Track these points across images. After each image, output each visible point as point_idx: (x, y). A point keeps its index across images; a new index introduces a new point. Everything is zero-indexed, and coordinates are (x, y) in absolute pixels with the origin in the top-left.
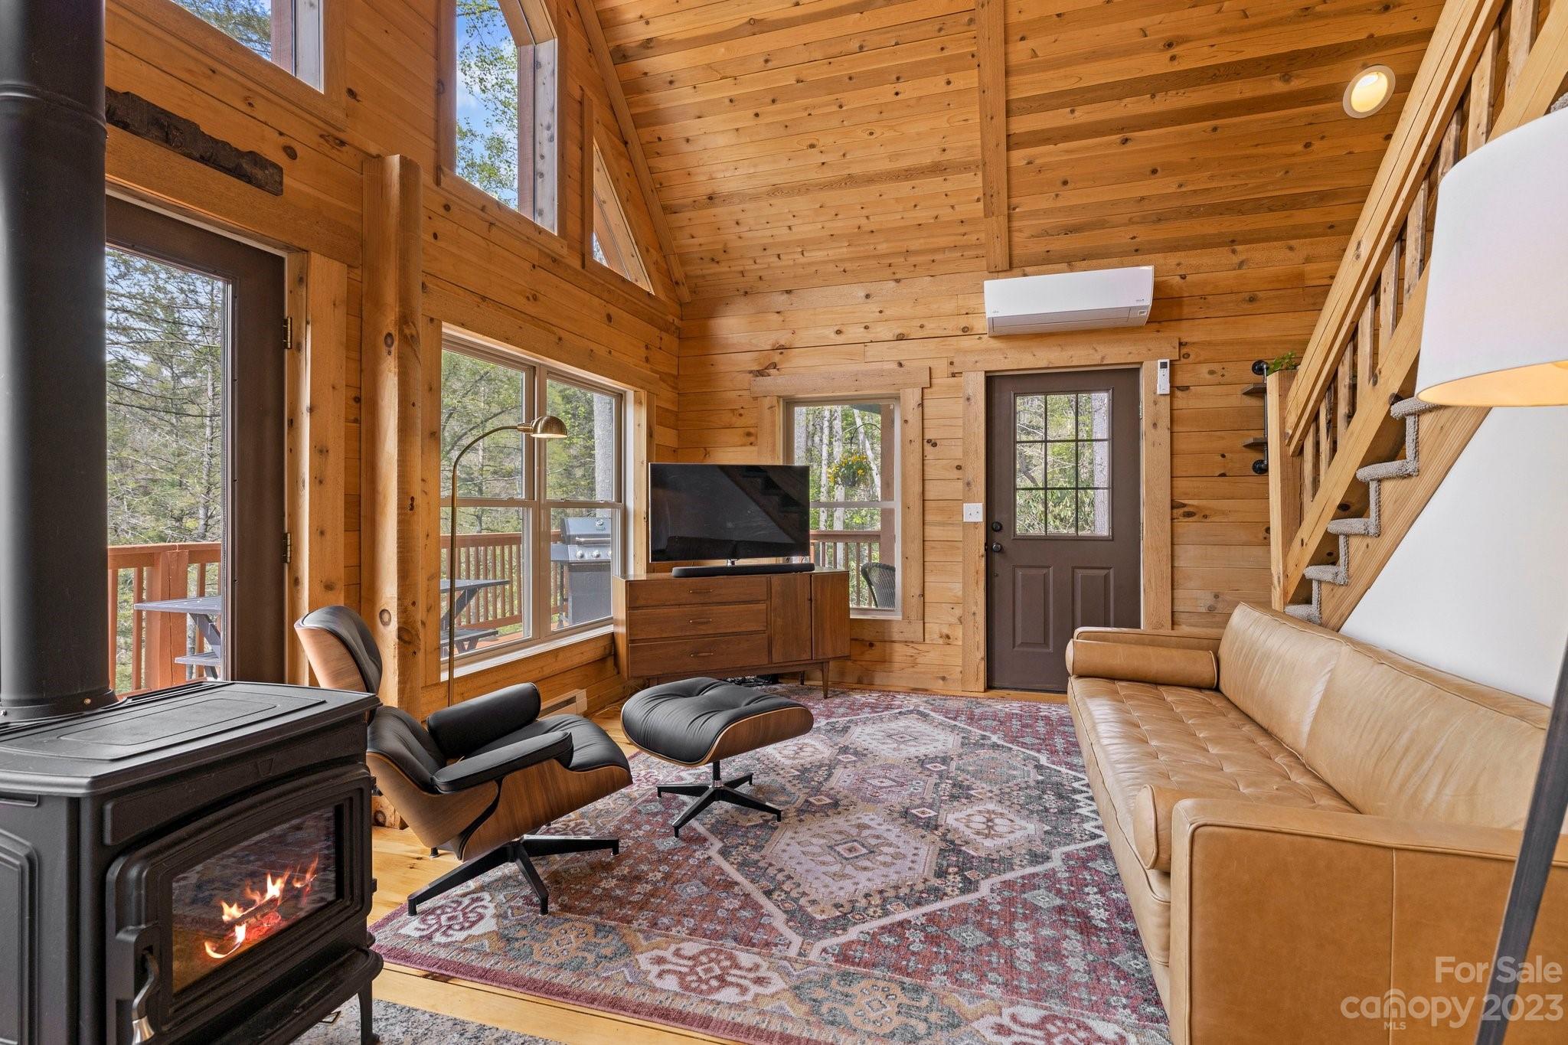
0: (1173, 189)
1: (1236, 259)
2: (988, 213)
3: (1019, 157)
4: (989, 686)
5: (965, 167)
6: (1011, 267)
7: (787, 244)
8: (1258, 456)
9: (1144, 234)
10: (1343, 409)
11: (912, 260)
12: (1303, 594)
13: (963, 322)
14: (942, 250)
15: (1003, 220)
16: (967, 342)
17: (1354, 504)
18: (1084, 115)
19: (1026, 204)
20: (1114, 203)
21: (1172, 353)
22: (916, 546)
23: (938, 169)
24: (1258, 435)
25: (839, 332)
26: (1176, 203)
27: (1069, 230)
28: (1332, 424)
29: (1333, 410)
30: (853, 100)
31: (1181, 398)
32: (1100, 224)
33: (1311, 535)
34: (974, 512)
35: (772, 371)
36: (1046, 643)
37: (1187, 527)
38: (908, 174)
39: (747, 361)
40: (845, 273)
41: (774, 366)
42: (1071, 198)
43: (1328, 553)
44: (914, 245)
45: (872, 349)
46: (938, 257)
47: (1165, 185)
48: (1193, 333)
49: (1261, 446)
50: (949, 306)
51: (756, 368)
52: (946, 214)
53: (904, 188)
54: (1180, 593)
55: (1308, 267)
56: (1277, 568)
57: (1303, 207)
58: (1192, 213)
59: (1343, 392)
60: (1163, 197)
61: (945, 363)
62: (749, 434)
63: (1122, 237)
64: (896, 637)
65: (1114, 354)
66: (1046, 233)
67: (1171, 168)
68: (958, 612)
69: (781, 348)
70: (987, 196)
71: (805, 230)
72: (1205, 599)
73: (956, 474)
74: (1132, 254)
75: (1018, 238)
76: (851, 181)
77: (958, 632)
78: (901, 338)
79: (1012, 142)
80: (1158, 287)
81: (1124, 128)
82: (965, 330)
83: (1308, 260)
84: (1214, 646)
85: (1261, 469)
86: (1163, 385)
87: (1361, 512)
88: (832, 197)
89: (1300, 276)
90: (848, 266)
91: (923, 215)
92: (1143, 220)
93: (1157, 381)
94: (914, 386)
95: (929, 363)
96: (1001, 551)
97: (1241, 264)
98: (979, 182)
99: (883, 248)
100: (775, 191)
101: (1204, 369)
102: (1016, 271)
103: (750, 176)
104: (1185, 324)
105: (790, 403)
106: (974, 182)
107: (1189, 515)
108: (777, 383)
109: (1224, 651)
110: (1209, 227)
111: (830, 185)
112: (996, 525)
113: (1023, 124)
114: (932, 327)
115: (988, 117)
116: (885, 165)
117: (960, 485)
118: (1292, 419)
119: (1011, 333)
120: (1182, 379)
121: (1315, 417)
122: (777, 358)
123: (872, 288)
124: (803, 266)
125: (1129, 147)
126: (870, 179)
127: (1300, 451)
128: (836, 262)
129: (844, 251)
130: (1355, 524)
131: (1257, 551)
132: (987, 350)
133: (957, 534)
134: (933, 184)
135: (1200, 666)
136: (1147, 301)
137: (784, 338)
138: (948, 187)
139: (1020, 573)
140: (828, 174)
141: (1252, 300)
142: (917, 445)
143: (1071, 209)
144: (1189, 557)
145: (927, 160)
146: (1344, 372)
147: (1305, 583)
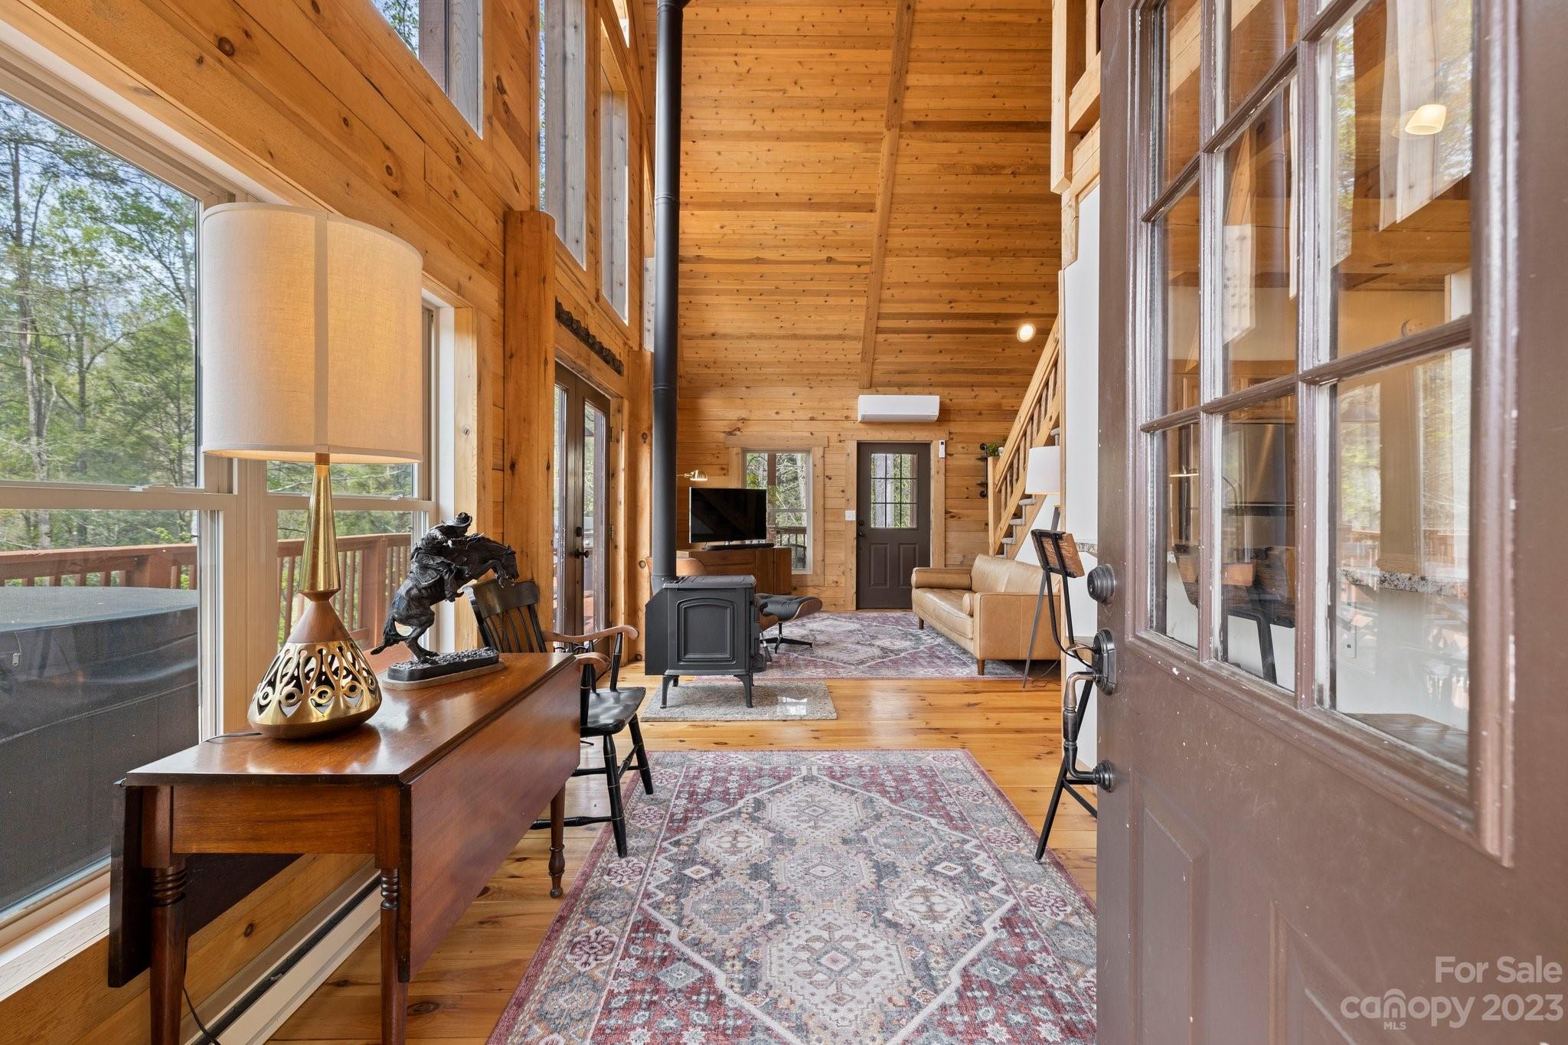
0: (948, 360)
1: (973, 394)
2: (863, 360)
3: (881, 337)
4: (858, 608)
5: (855, 338)
6: (871, 386)
7: (751, 363)
8: (982, 489)
9: (935, 378)
10: (1015, 477)
11: (821, 378)
12: (1001, 551)
13: (846, 413)
14: (838, 375)
15: (870, 365)
16: (848, 424)
17: (1018, 515)
18: (912, 324)
19: (882, 358)
20: (922, 363)
21: (945, 437)
22: (820, 534)
23: (840, 337)
24: (983, 479)
25: (777, 413)
26: (949, 366)
27: (900, 372)
28: (1011, 481)
29: (1012, 476)
30: (805, 301)
31: (950, 461)
32: (916, 372)
33: (1004, 526)
34: (851, 515)
35: (738, 433)
36: (886, 584)
37: (952, 522)
38: (826, 338)
39: (723, 426)
40: (782, 380)
41: (739, 429)
42: (902, 358)
43: (1009, 533)
44: (823, 371)
45: (796, 425)
46: (834, 378)
47: (944, 358)
48: (955, 427)
49: (985, 485)
50: (838, 404)
51: (728, 430)
52: (841, 358)
53: (822, 344)
54: (949, 555)
55: (1004, 401)
56: (991, 540)
57: (1001, 374)
58: (956, 371)
59: (1015, 470)
60: (943, 363)
61: (836, 434)
62: (723, 469)
63: (924, 378)
64: (809, 583)
65: (919, 436)
66: (889, 372)
67: (948, 352)
68: (842, 568)
69: (743, 420)
70: (864, 353)
71: (763, 357)
72: (959, 558)
73: (841, 495)
74: (928, 387)
75: (876, 373)
76: (795, 337)
77: (842, 580)
78: (812, 419)
79: (879, 331)
80: (942, 404)
81: (931, 332)
82: (847, 417)
83: (1003, 398)
84: (969, 572)
85: (984, 495)
86: (942, 454)
87: (1020, 517)
88: (782, 343)
89: (1000, 405)
90: (785, 377)
91: (830, 357)
92: (935, 372)
93: (938, 451)
94: (819, 446)
95: (827, 434)
96: (863, 536)
97: (976, 397)
98: (860, 346)
99: (805, 371)
100: (752, 336)
101: (960, 446)
102: (873, 389)
103: (739, 328)
104: (952, 424)
105: (745, 451)
106: (859, 346)
107: (952, 517)
108: (740, 439)
109: (973, 574)
110: (963, 378)
111: (784, 337)
112: (862, 521)
113: (883, 324)
114: (829, 415)
115: (868, 319)
116: (813, 332)
117: (843, 500)
118: (998, 477)
119: (870, 422)
120: (951, 450)
121: (1006, 478)
122: (740, 425)
123: (797, 390)
124: (759, 375)
125: (930, 340)
126: (805, 337)
127: (1000, 491)
128: (778, 375)
129: (785, 370)
130: (1018, 521)
131: (982, 534)
132: (858, 429)
133: (842, 527)
134: (838, 344)
135: (963, 580)
136: (937, 413)
137: (744, 414)
138: (845, 346)
139: (873, 547)
140: (783, 332)
141: (980, 414)
142: (821, 478)
143: (902, 364)
144: (953, 537)
145: (836, 333)
146: (1015, 461)
147: (1002, 545)
